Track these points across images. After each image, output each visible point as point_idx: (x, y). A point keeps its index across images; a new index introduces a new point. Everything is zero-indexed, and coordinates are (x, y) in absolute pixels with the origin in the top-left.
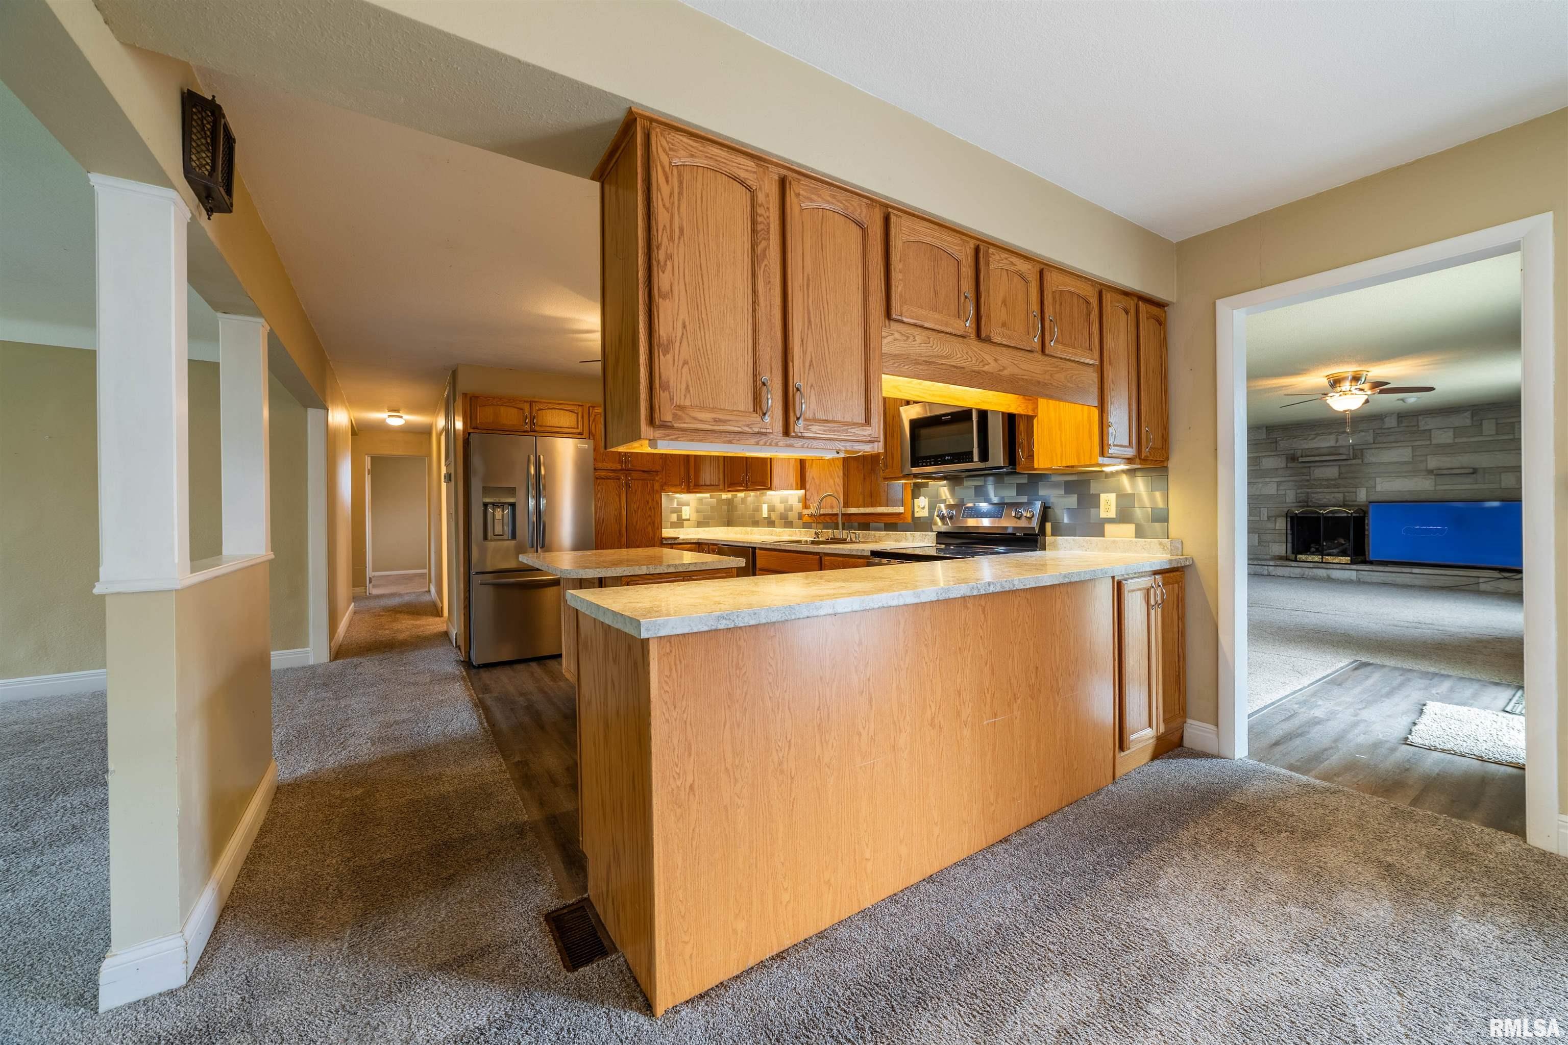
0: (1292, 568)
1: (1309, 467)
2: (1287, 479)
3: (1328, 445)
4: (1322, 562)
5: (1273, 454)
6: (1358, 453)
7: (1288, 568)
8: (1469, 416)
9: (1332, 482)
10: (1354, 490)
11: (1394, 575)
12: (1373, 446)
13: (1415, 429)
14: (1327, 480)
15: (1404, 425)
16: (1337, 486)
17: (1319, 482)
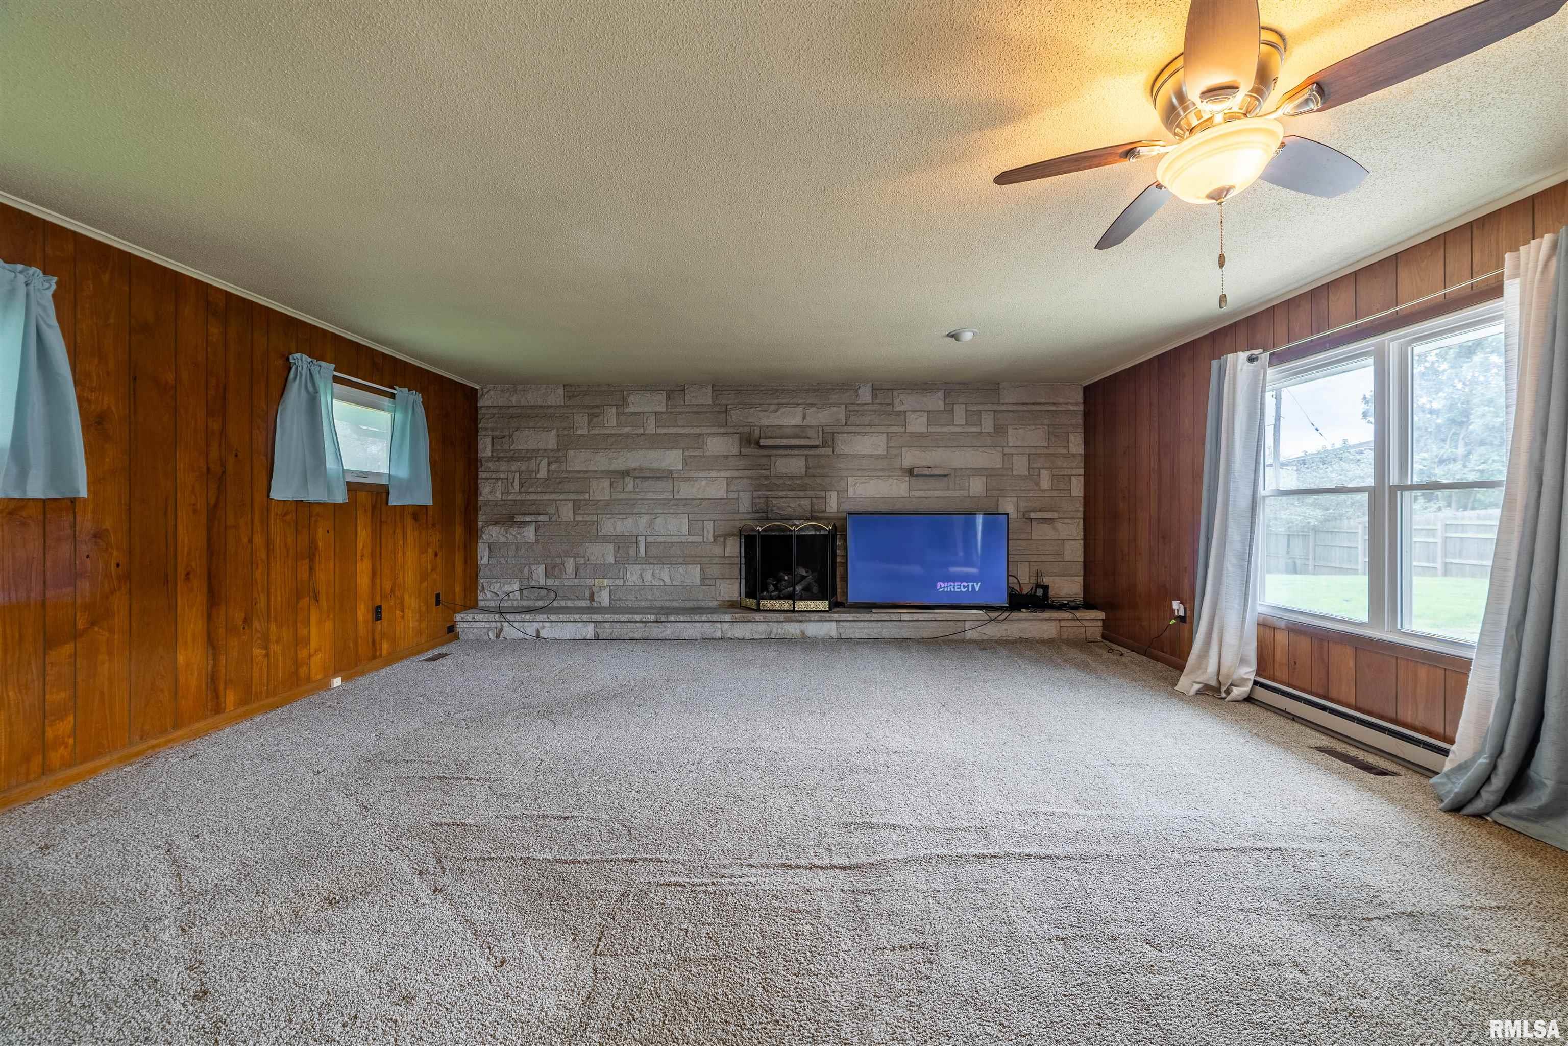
0: (754, 625)
1: (770, 456)
2: (741, 473)
3: (794, 422)
4: (793, 611)
5: (722, 430)
6: (828, 439)
7: (750, 624)
8: (942, 398)
9: (798, 482)
10: (823, 494)
11: (880, 624)
12: (846, 429)
13: (889, 408)
14: (792, 477)
15: (878, 401)
16: (804, 488)
17: (782, 481)
